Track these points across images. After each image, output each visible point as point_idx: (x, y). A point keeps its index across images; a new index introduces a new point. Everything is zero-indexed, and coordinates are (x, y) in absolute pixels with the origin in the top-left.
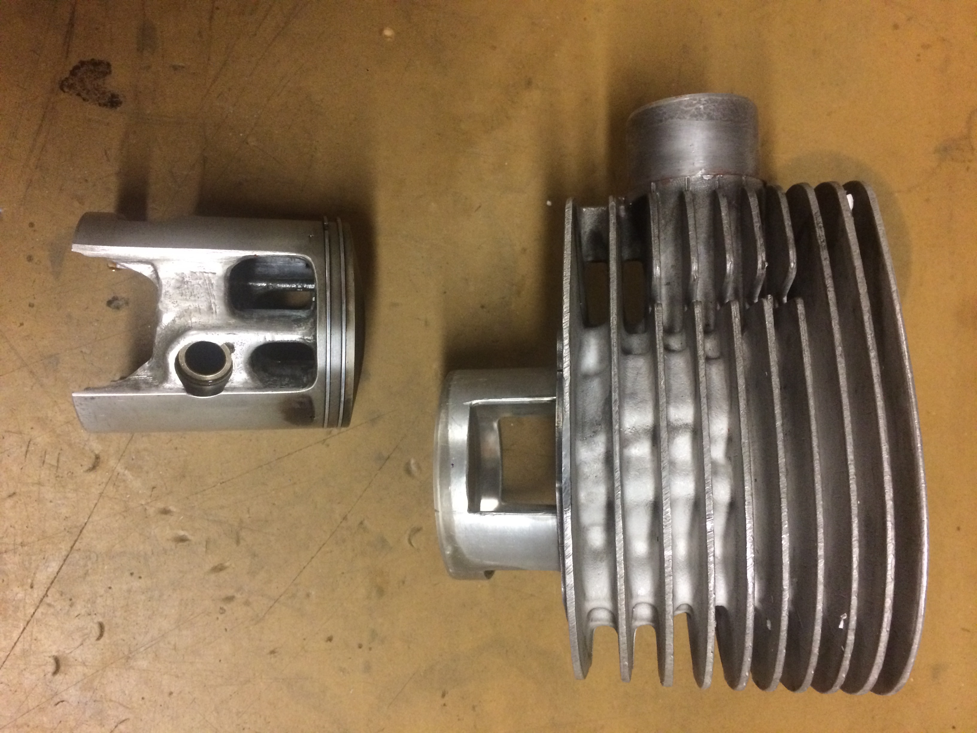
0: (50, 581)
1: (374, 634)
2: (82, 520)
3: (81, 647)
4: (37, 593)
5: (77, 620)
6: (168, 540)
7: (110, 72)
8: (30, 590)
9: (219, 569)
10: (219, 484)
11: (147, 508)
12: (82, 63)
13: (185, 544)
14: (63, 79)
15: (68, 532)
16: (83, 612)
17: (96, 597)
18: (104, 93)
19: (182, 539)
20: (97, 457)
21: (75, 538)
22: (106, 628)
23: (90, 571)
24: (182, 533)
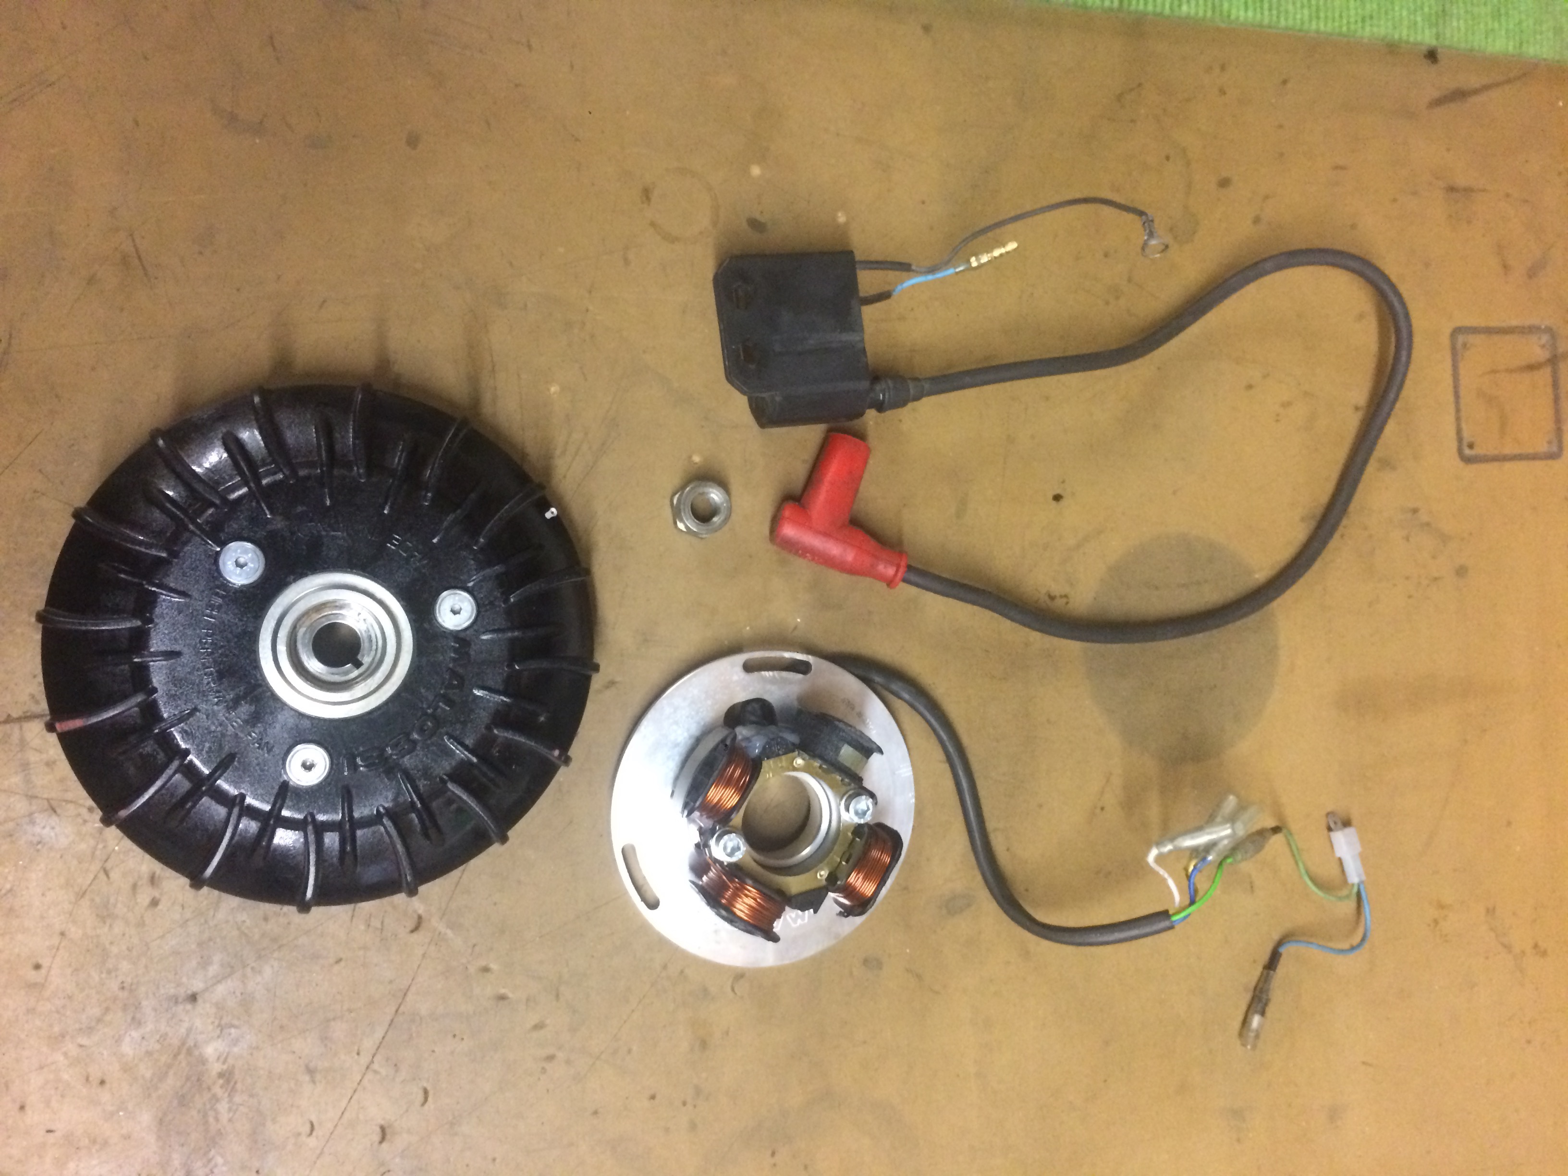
0: (376, 1047)
1: (698, 1091)
2: (406, 983)
4: (364, 1060)
8: (356, 1057)
9: (538, 1027)
10: (538, 939)
11: (469, 966)
17: (420, 1061)
20: (420, 917)
21: (400, 1001)
24: (503, 991)
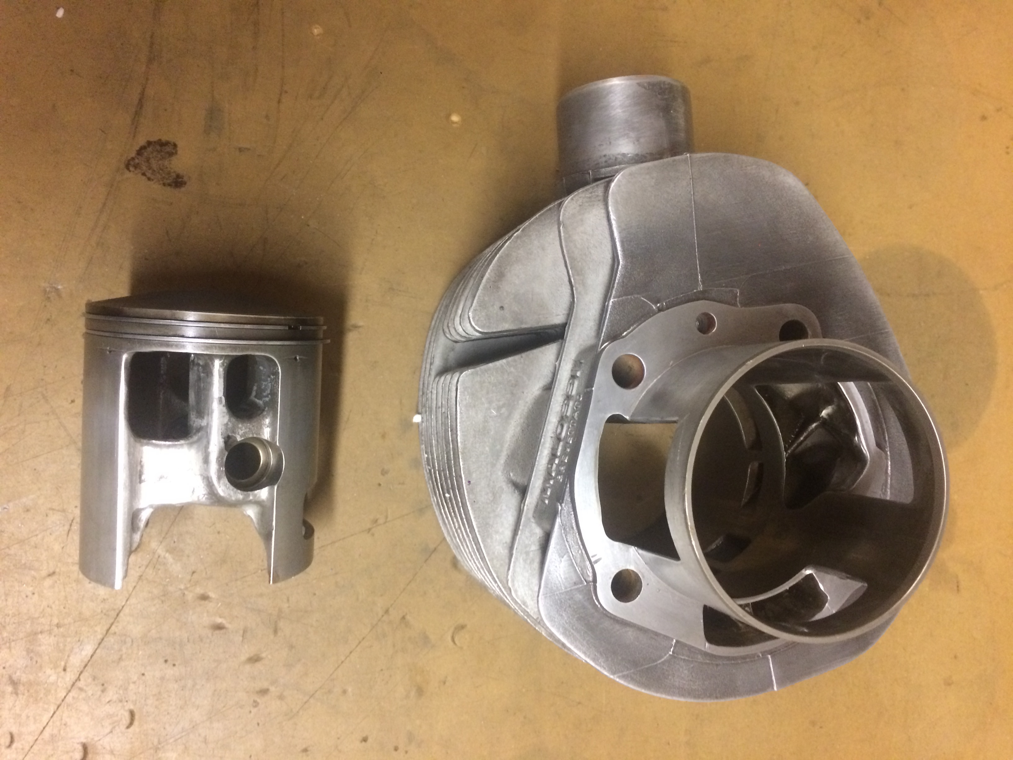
0: (83, 664)
1: (411, 737)
2: (120, 603)
3: (111, 735)
4: (70, 677)
5: (107, 706)
6: (205, 627)
7: (176, 153)
8: (63, 673)
9: (255, 659)
10: (260, 571)
11: (186, 592)
12: (149, 143)
13: (222, 631)
14: (129, 158)
15: (105, 614)
16: (115, 698)
17: (129, 684)
18: (169, 173)
19: (219, 627)
21: (112, 621)
22: (137, 717)
23: (124, 657)
24: (219, 620)
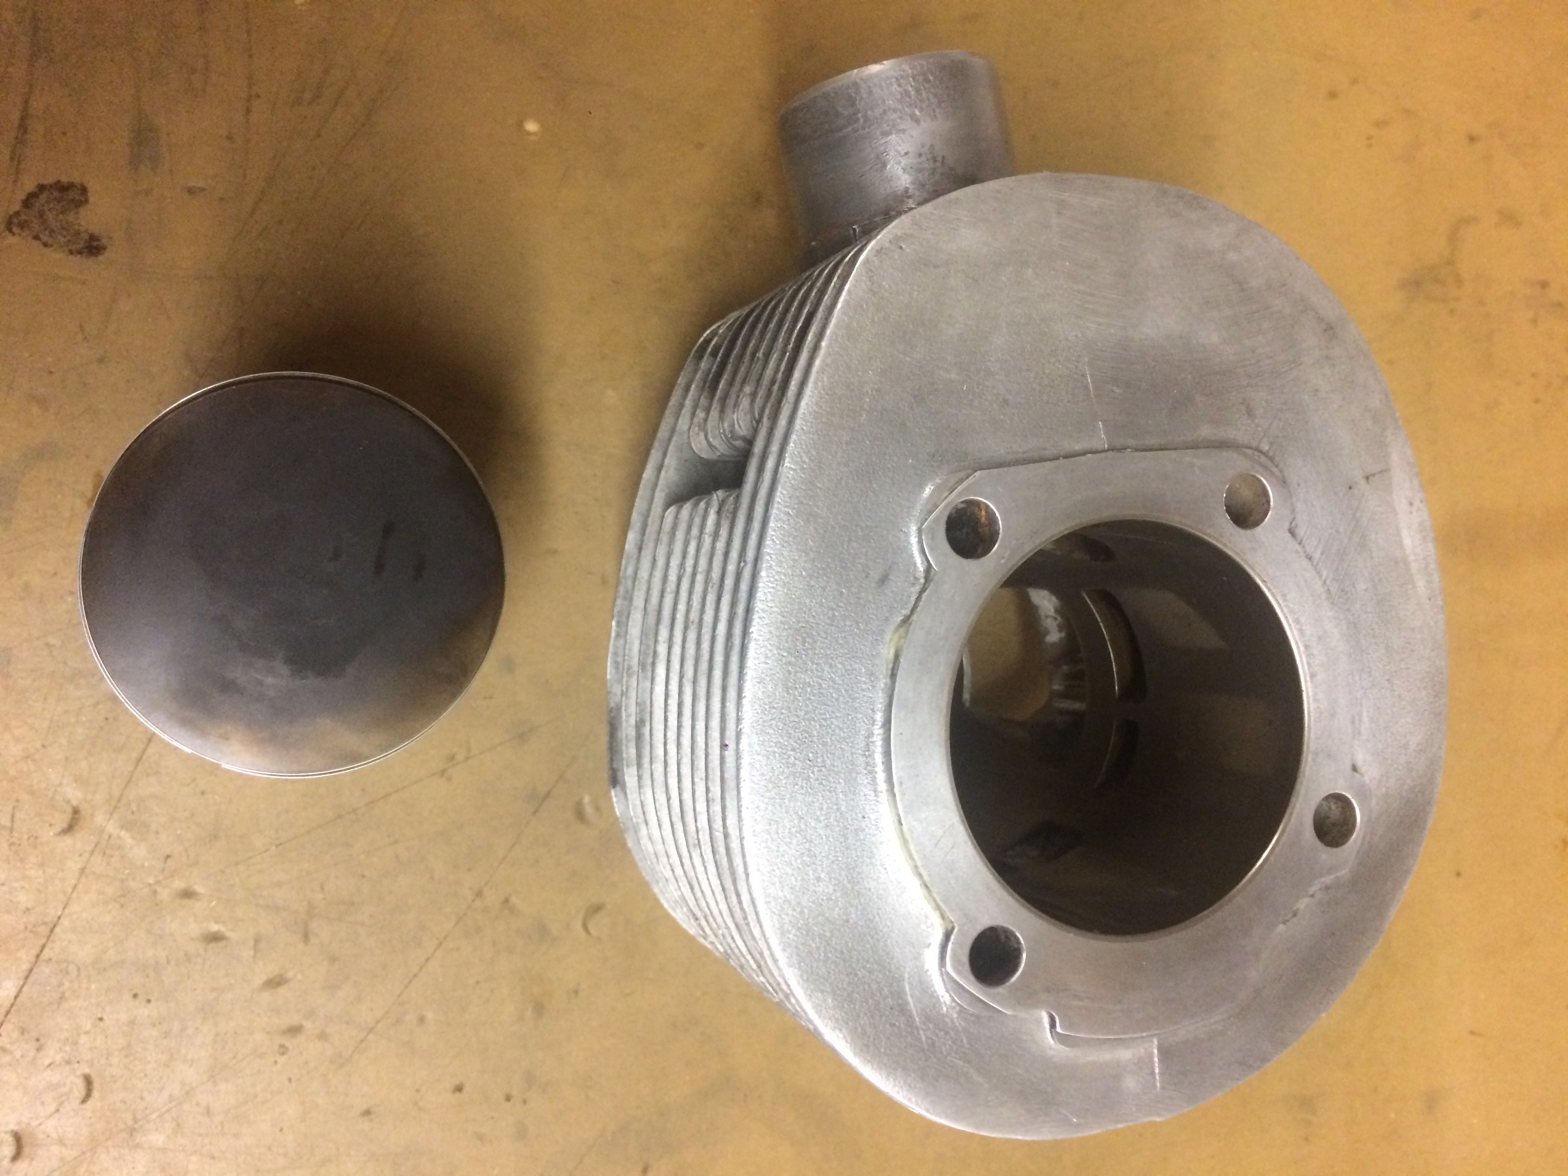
1: (530, 1079)
2: (53, 912)
3: (57, 1115)
5: (48, 1073)
6: (192, 939)
7: (86, 201)
9: (275, 983)
11: (159, 889)
12: (42, 188)
13: (221, 944)
14: (11, 213)
15: (31, 932)
16: (58, 1058)
17: (79, 1035)
18: (77, 233)
19: (215, 938)
20: (76, 811)
21: (43, 941)
22: (96, 1085)
23: (67, 994)
24: (215, 927)
